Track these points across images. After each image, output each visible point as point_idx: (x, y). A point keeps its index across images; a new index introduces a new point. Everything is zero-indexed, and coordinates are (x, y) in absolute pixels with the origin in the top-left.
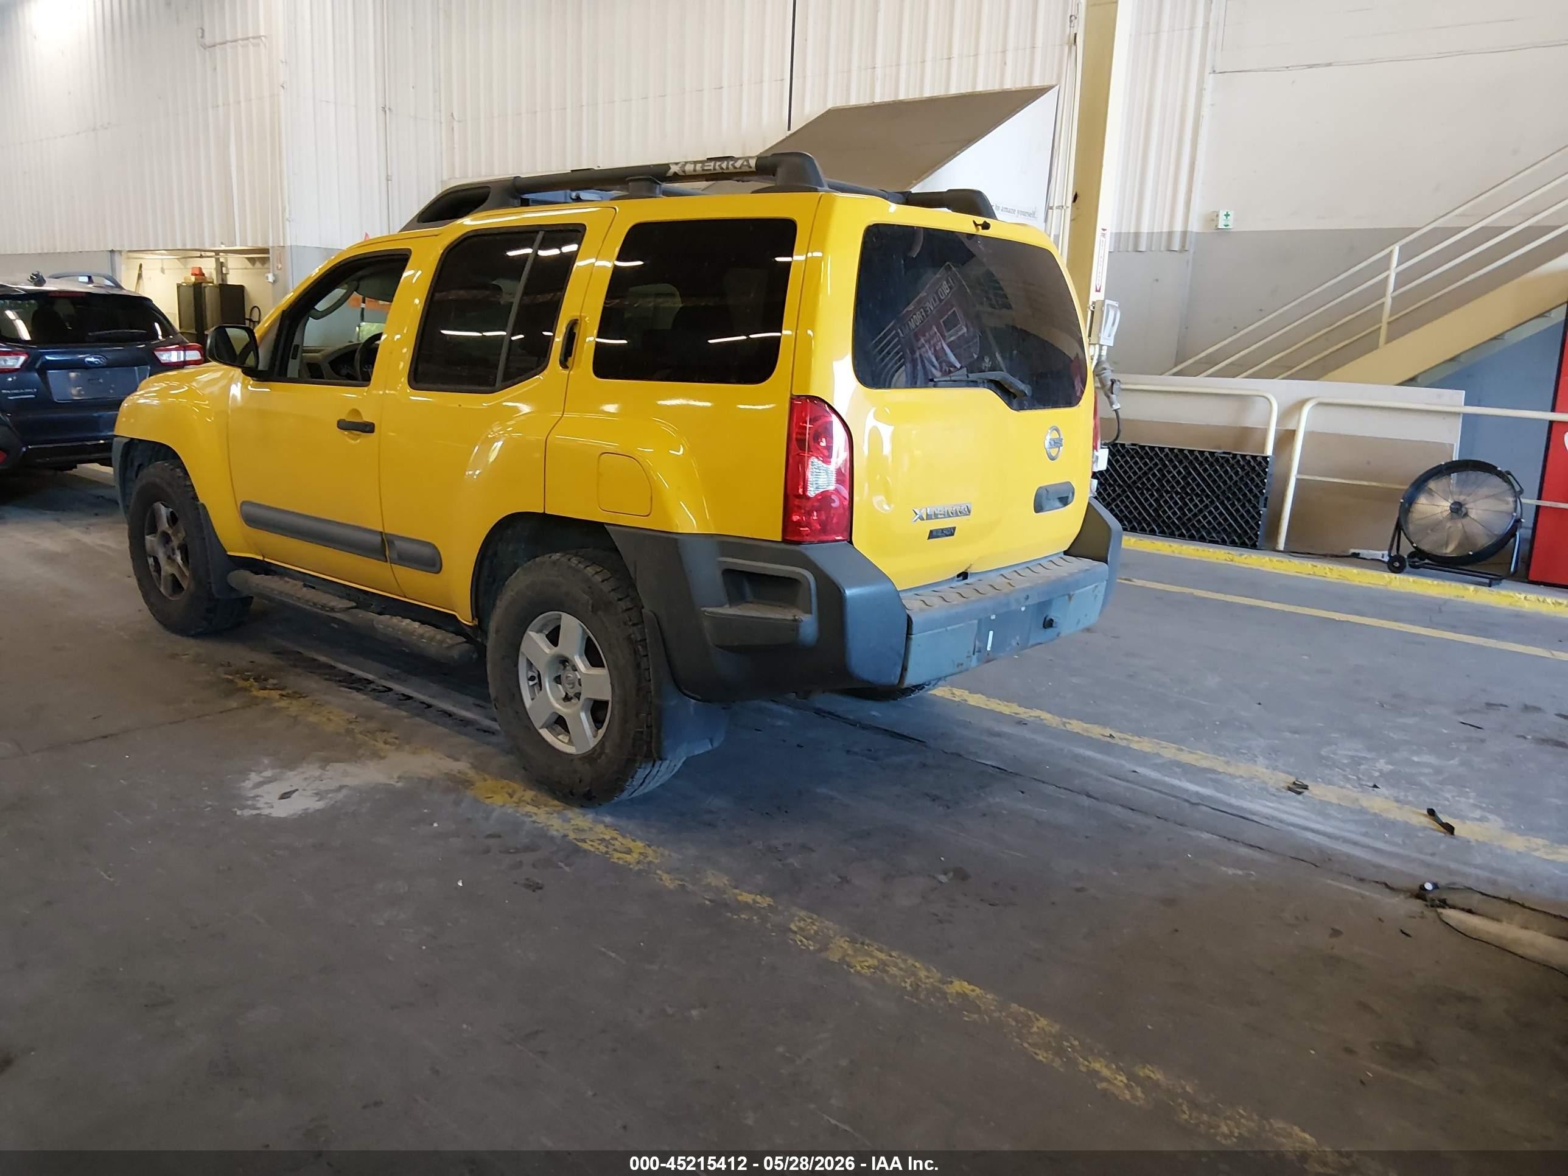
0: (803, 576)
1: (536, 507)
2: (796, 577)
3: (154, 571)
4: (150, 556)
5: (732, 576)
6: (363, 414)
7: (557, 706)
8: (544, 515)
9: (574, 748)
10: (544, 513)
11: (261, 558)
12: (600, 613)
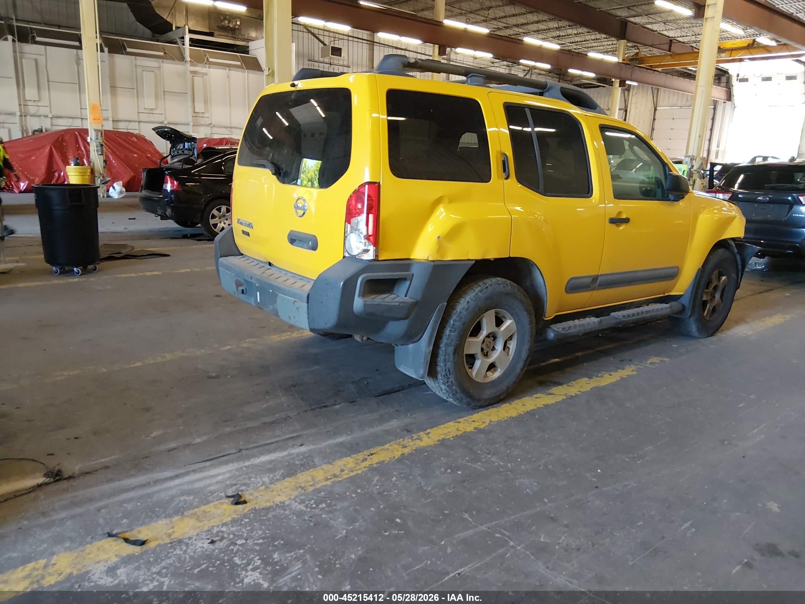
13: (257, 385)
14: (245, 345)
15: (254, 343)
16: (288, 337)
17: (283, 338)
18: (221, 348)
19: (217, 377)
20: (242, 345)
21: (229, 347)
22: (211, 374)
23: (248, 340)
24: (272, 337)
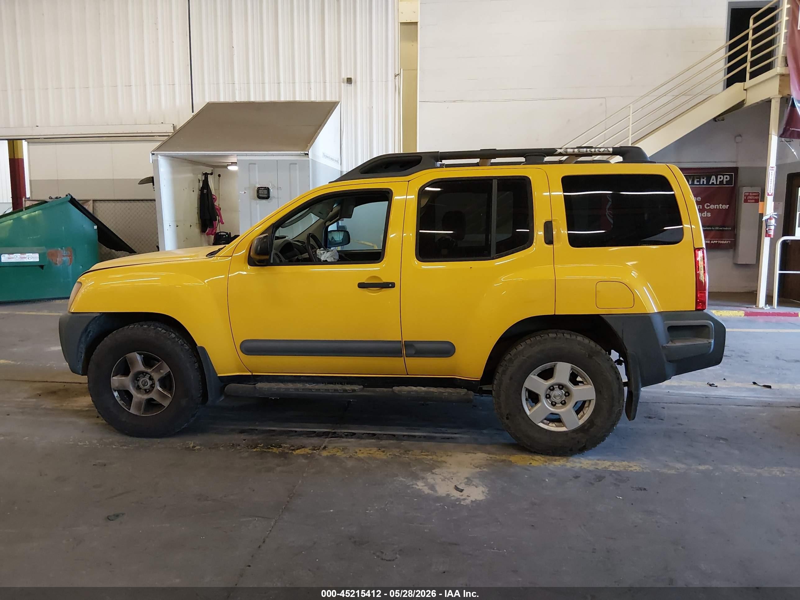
0: (708, 323)
1: (550, 312)
2: (706, 325)
3: (120, 400)
4: (115, 391)
5: (671, 329)
6: (382, 278)
7: (552, 409)
8: (554, 315)
9: (565, 428)
10: (555, 315)
11: (250, 374)
12: (594, 357)
13: (681, 425)
14: (679, 466)
15: (666, 466)
16: (617, 463)
17: (625, 463)
18: (711, 468)
19: (719, 438)
20: (683, 466)
21: (702, 468)
22: (725, 442)
23: (673, 472)
24: (638, 469)
